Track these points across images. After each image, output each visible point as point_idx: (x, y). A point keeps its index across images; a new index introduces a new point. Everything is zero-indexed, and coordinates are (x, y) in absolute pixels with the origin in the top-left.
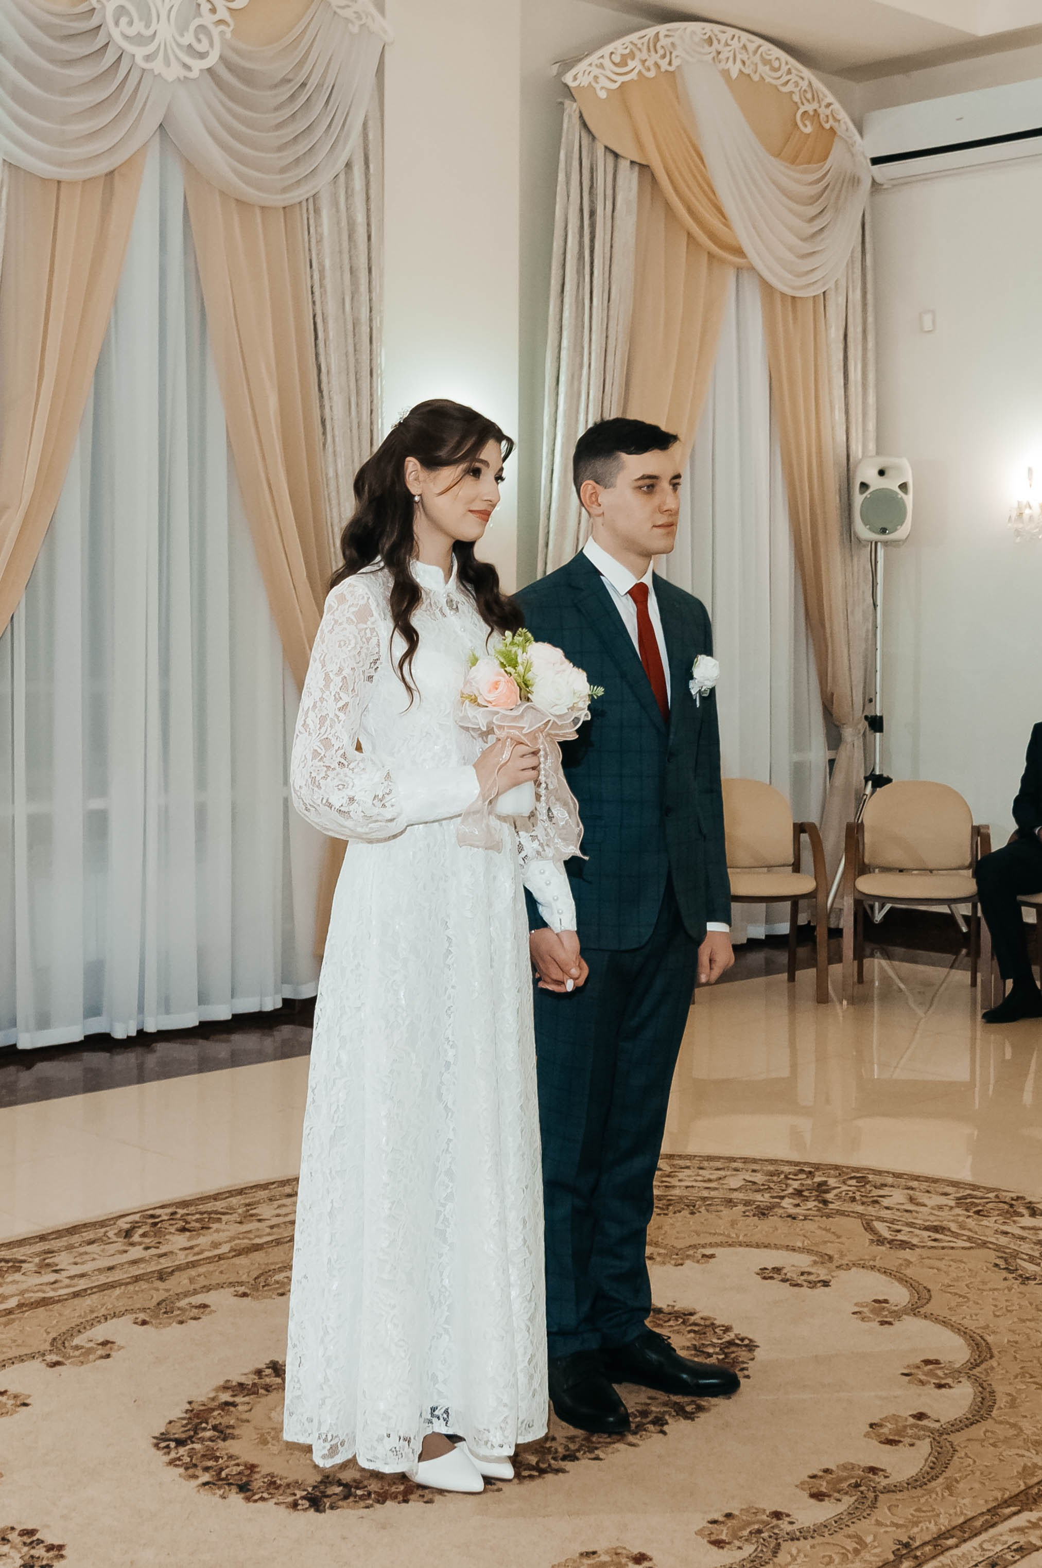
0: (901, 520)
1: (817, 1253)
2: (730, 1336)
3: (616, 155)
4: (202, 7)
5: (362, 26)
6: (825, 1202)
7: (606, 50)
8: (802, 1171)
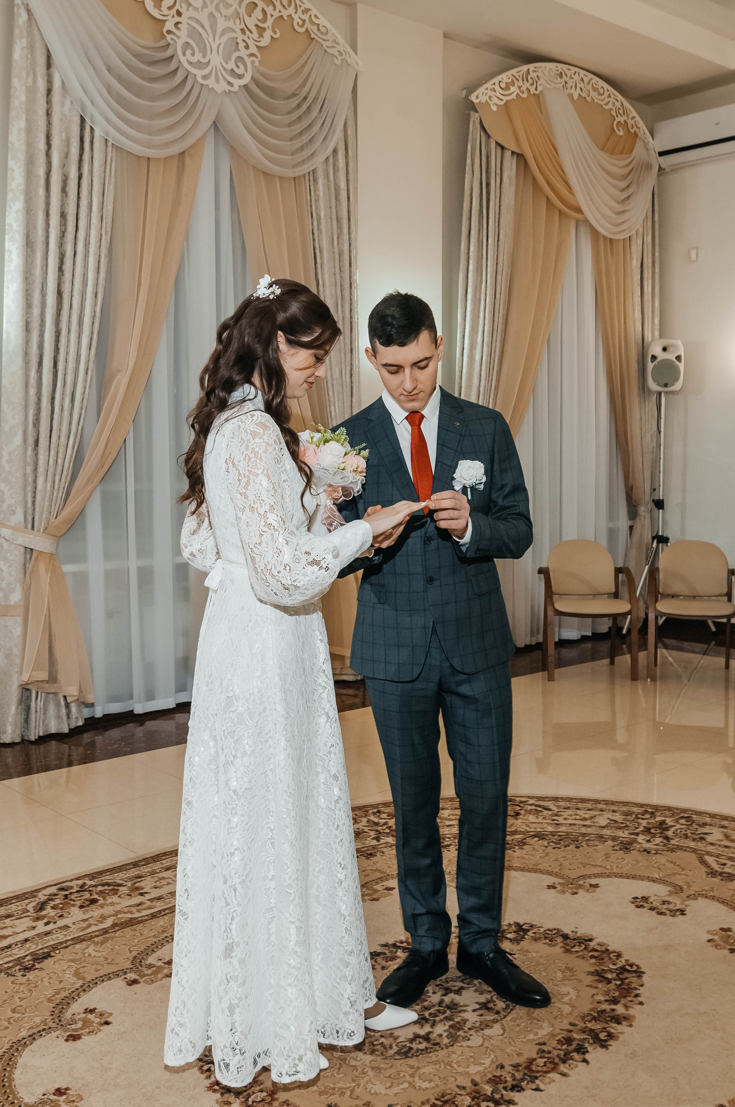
0: (677, 379)
1: (671, 884)
2: (621, 963)
3: (503, 148)
4: (239, 45)
5: (342, 60)
6: (667, 838)
7: (496, 80)
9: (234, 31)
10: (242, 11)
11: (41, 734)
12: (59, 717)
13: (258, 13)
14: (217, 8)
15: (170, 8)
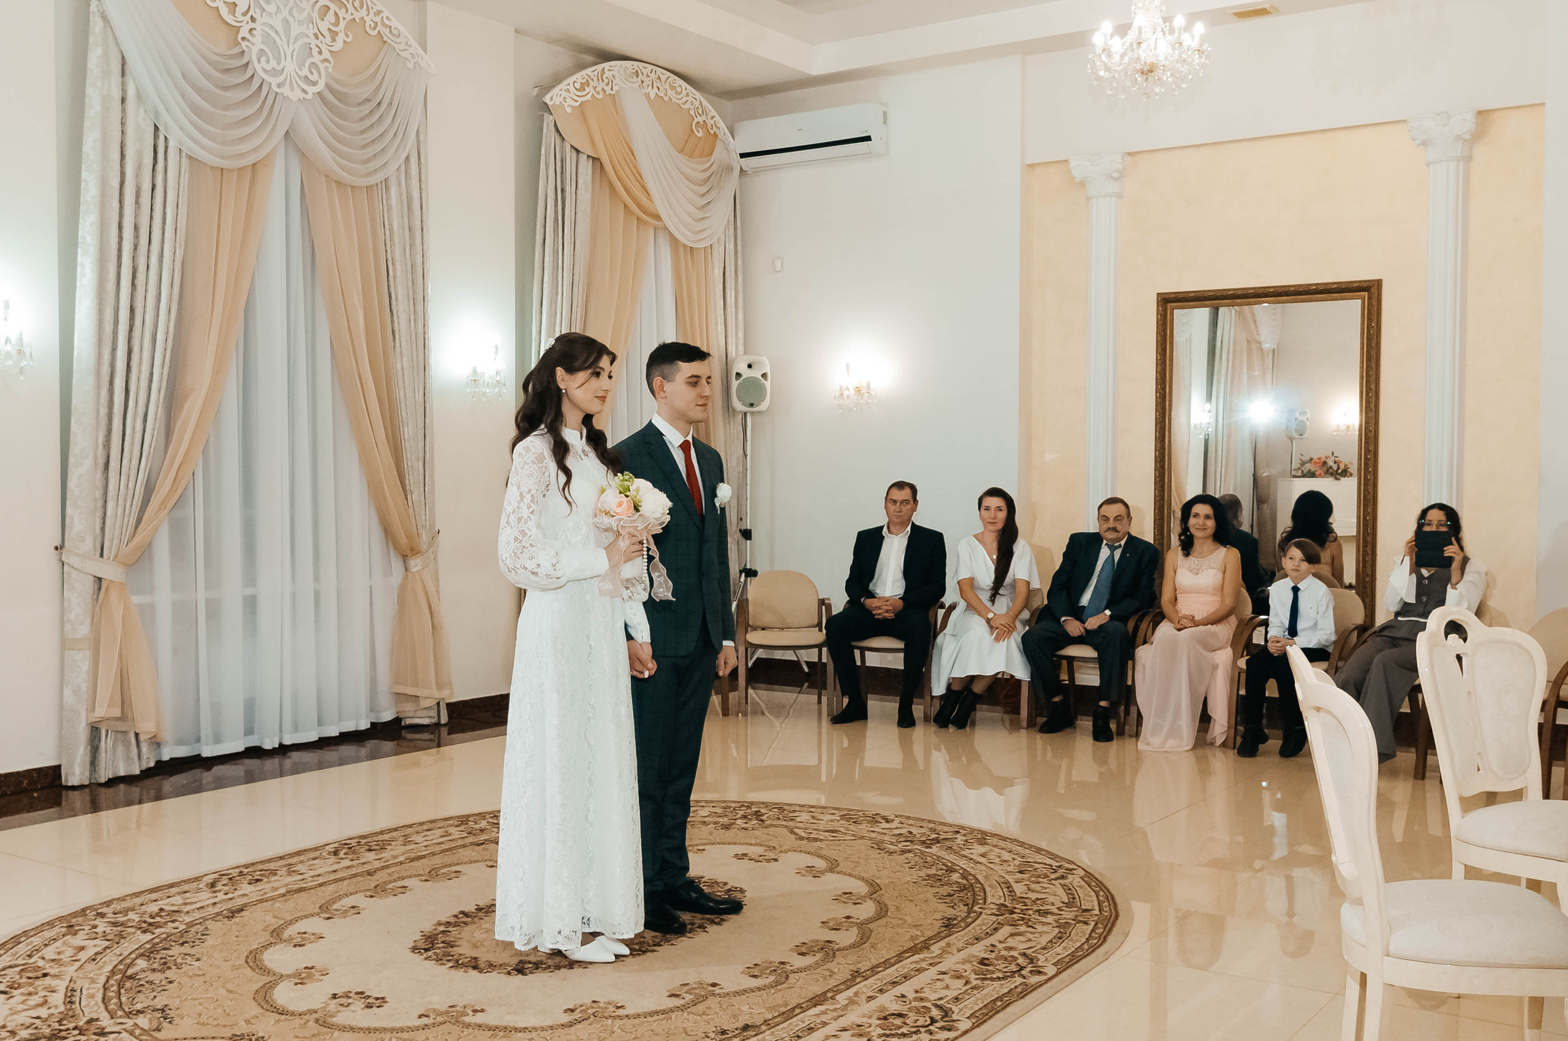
0: (762, 398)
1: (766, 846)
2: (727, 887)
3: (578, 151)
4: (313, 50)
5: (415, 63)
6: (762, 821)
7: (571, 80)
8: (743, 806)
9: (308, 36)
10: (315, 15)
11: (111, 777)
12: (128, 758)
13: (330, 17)
14: (290, 12)
15: (245, 14)
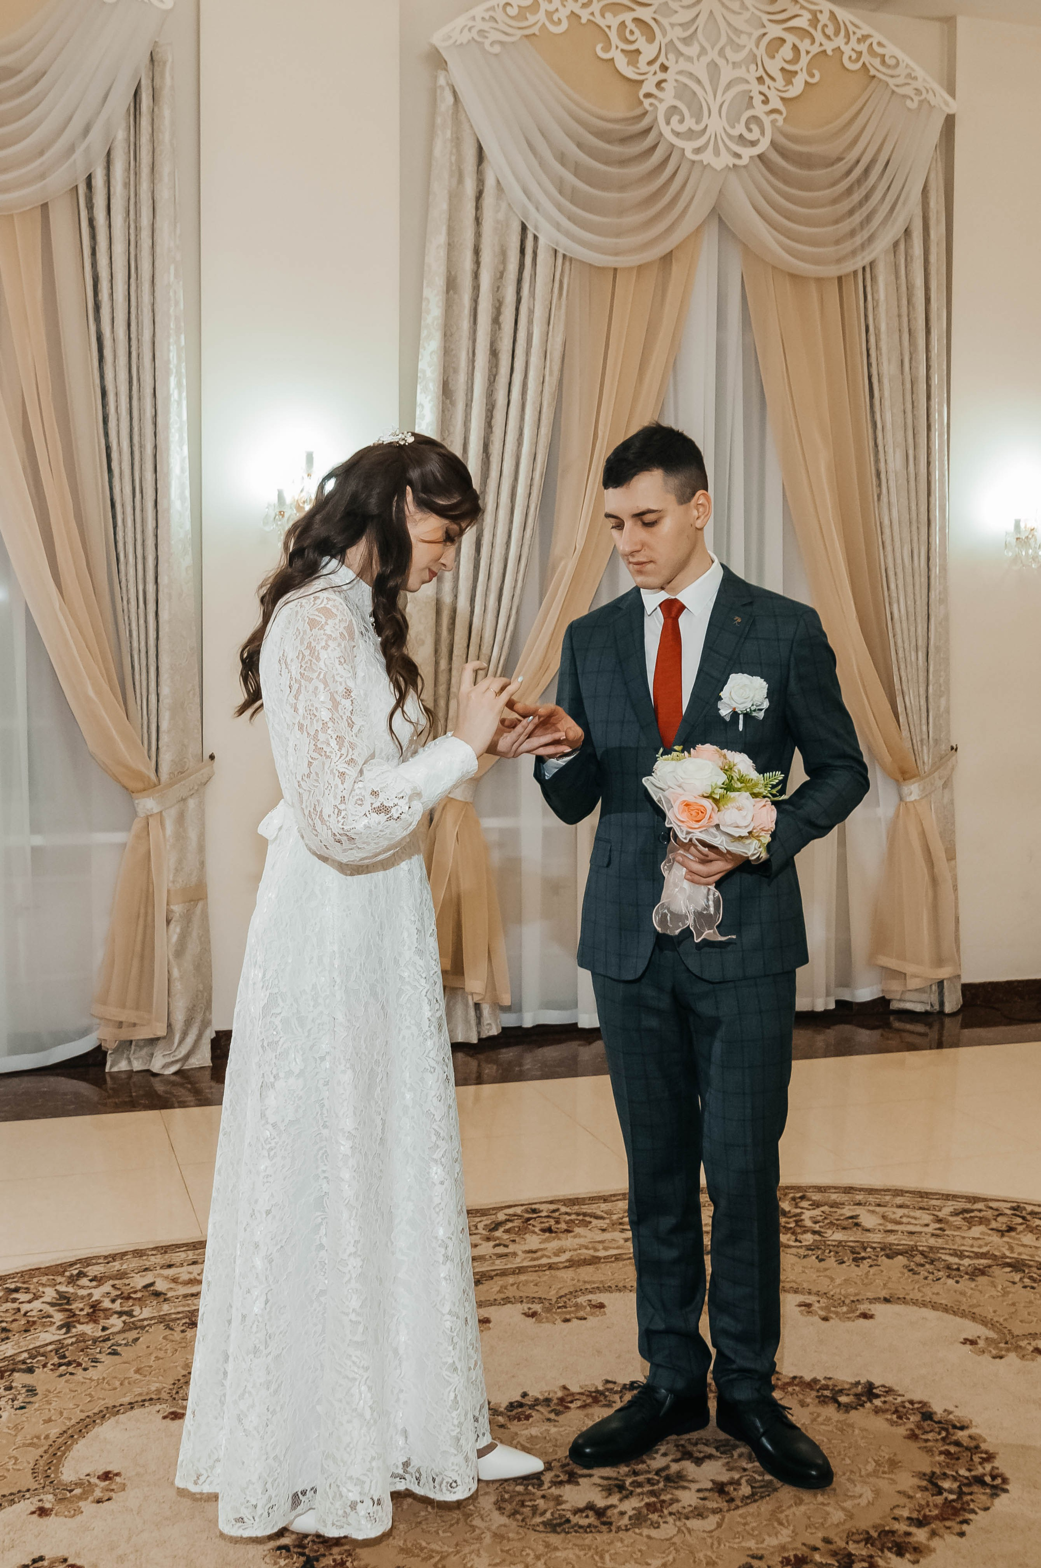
4: (754, 101)
5: (921, 100)
9: (747, 82)
10: (761, 52)
13: (786, 52)
14: (721, 53)
15: (650, 63)
